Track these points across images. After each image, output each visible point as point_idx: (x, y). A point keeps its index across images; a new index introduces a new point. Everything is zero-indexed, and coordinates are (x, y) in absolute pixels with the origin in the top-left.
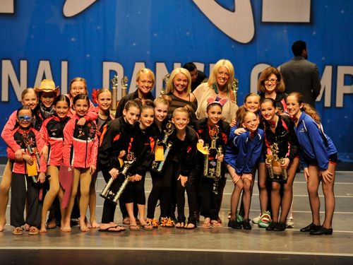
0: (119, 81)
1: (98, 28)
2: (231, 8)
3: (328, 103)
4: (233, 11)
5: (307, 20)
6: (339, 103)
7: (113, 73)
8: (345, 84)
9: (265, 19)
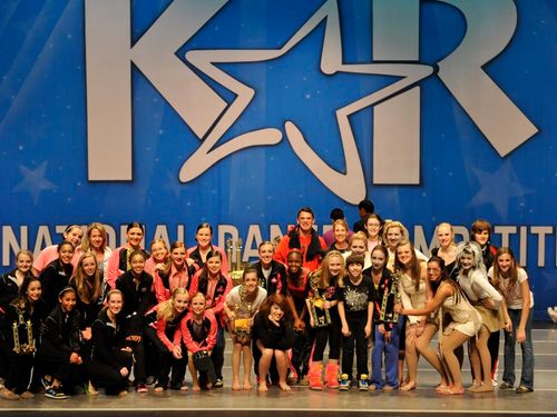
0: (234, 243)
1: (214, 192)
4: (345, 174)
5: (416, 181)
7: (228, 236)
9: (376, 181)
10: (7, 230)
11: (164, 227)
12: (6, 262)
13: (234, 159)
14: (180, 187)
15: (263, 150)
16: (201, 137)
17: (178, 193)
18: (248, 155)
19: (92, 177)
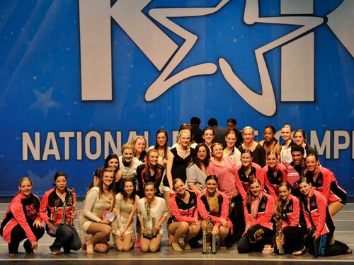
1: (169, 108)
2: (260, 92)
3: (328, 156)
4: (261, 94)
5: (312, 99)
6: (336, 156)
8: (340, 143)
9: (283, 99)
10: (26, 136)
12: (25, 157)
14: (145, 105)
15: (203, 79)
16: (160, 70)
17: (144, 109)
19: (83, 99)
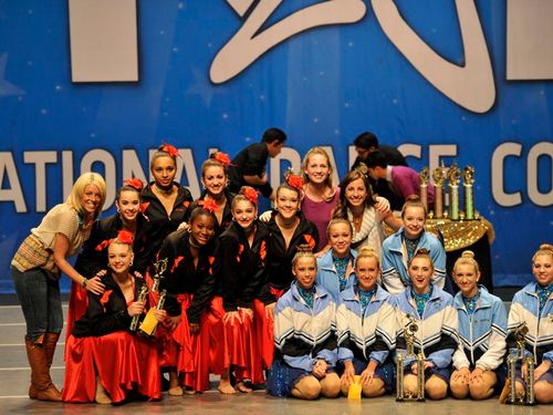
1: (262, 97)
2: (460, 61)
4: (463, 65)
7: (285, 164)
9: (511, 76)
11: (189, 151)
13: (292, 47)
14: (211, 91)
16: (241, 13)
17: (208, 100)
18: (314, 38)
19: (76, 77)
